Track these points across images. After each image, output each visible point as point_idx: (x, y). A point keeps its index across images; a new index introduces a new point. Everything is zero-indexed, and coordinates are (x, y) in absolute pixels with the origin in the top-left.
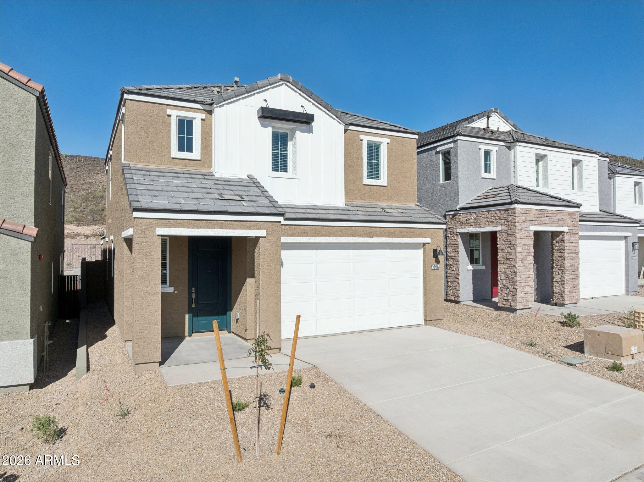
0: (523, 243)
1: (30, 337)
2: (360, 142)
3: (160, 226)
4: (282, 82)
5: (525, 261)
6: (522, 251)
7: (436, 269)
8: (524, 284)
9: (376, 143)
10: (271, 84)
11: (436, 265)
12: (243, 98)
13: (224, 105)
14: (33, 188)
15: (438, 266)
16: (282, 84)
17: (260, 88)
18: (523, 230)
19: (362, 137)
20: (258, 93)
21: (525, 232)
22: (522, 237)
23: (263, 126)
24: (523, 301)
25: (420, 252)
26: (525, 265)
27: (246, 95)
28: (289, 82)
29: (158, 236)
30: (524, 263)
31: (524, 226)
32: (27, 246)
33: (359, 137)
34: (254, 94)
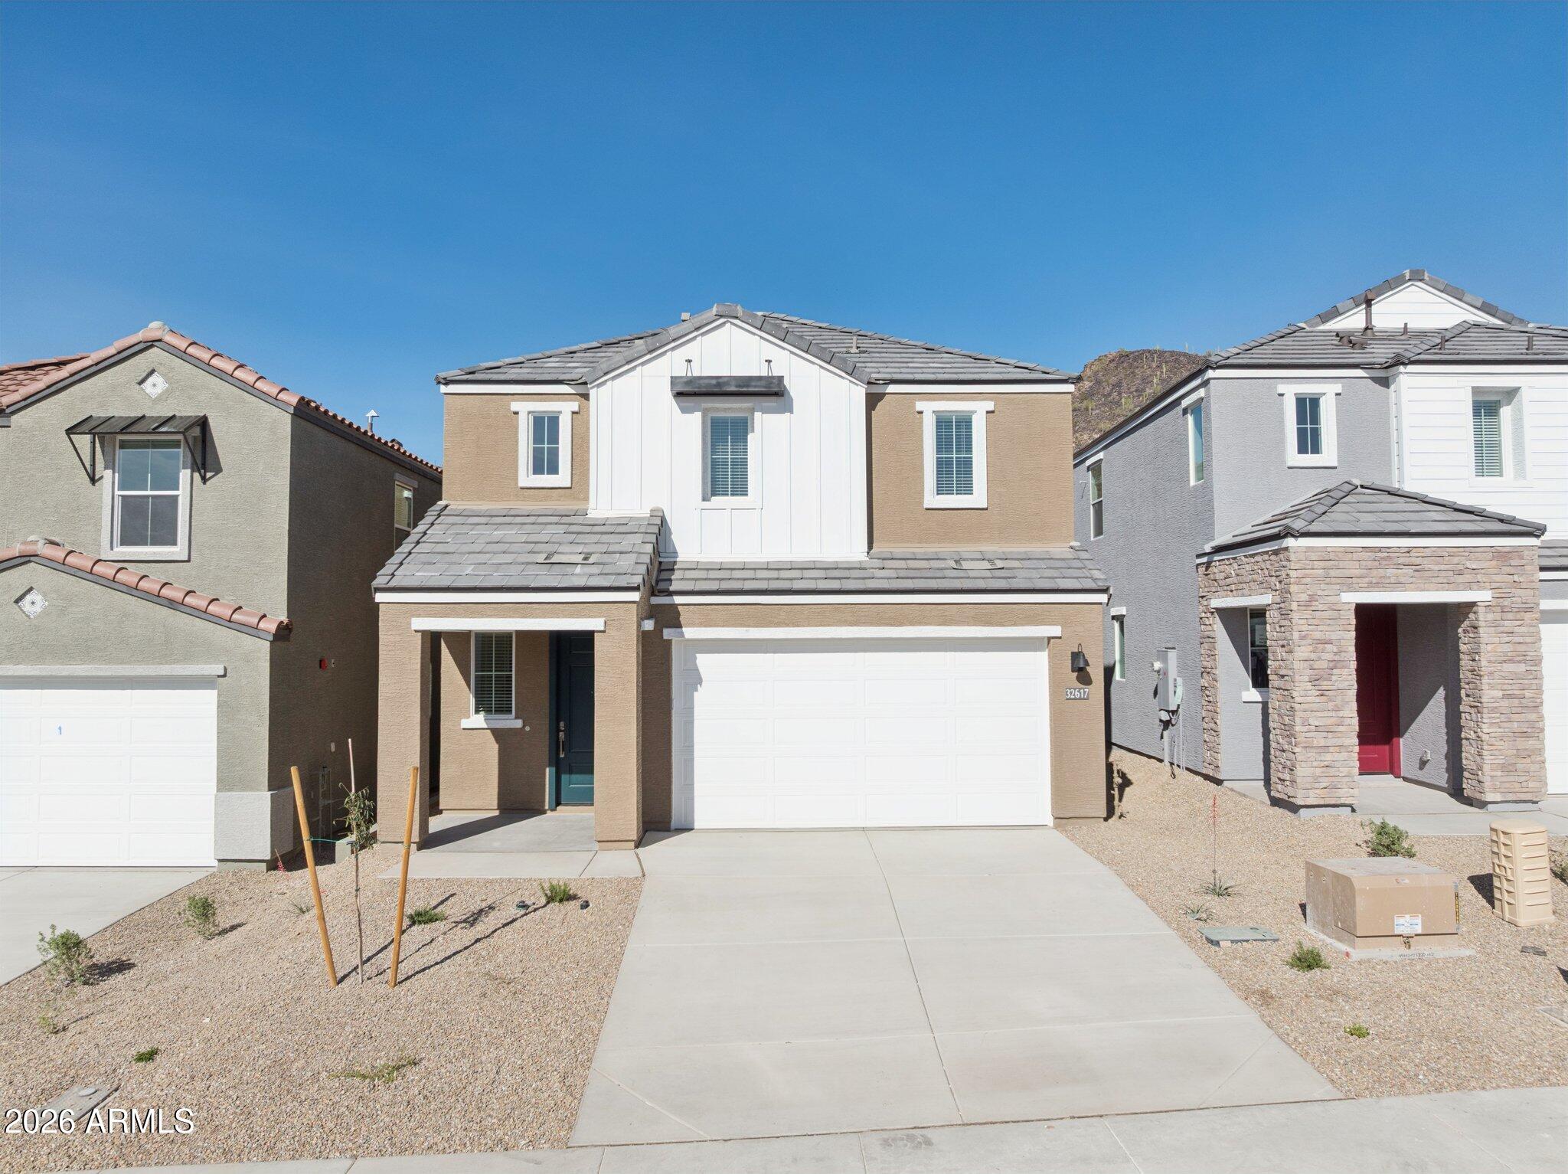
0: (1318, 635)
1: (267, 788)
2: (918, 416)
3: (419, 616)
4: (722, 320)
5: (1325, 683)
6: (1313, 656)
7: (1080, 699)
8: (1322, 743)
9: (959, 414)
10: (697, 329)
11: (1080, 689)
12: (643, 364)
13: (606, 381)
14: (285, 557)
15: (1085, 692)
16: (724, 323)
17: (674, 340)
18: (1314, 603)
19: (920, 406)
20: (673, 349)
21: (1321, 607)
22: (1311, 621)
23: (684, 411)
24: (1317, 785)
25: (1042, 658)
26: (1327, 693)
27: (649, 357)
28: (736, 318)
29: (416, 631)
30: (1320, 688)
31: (1320, 593)
33: (914, 406)
34: (666, 352)
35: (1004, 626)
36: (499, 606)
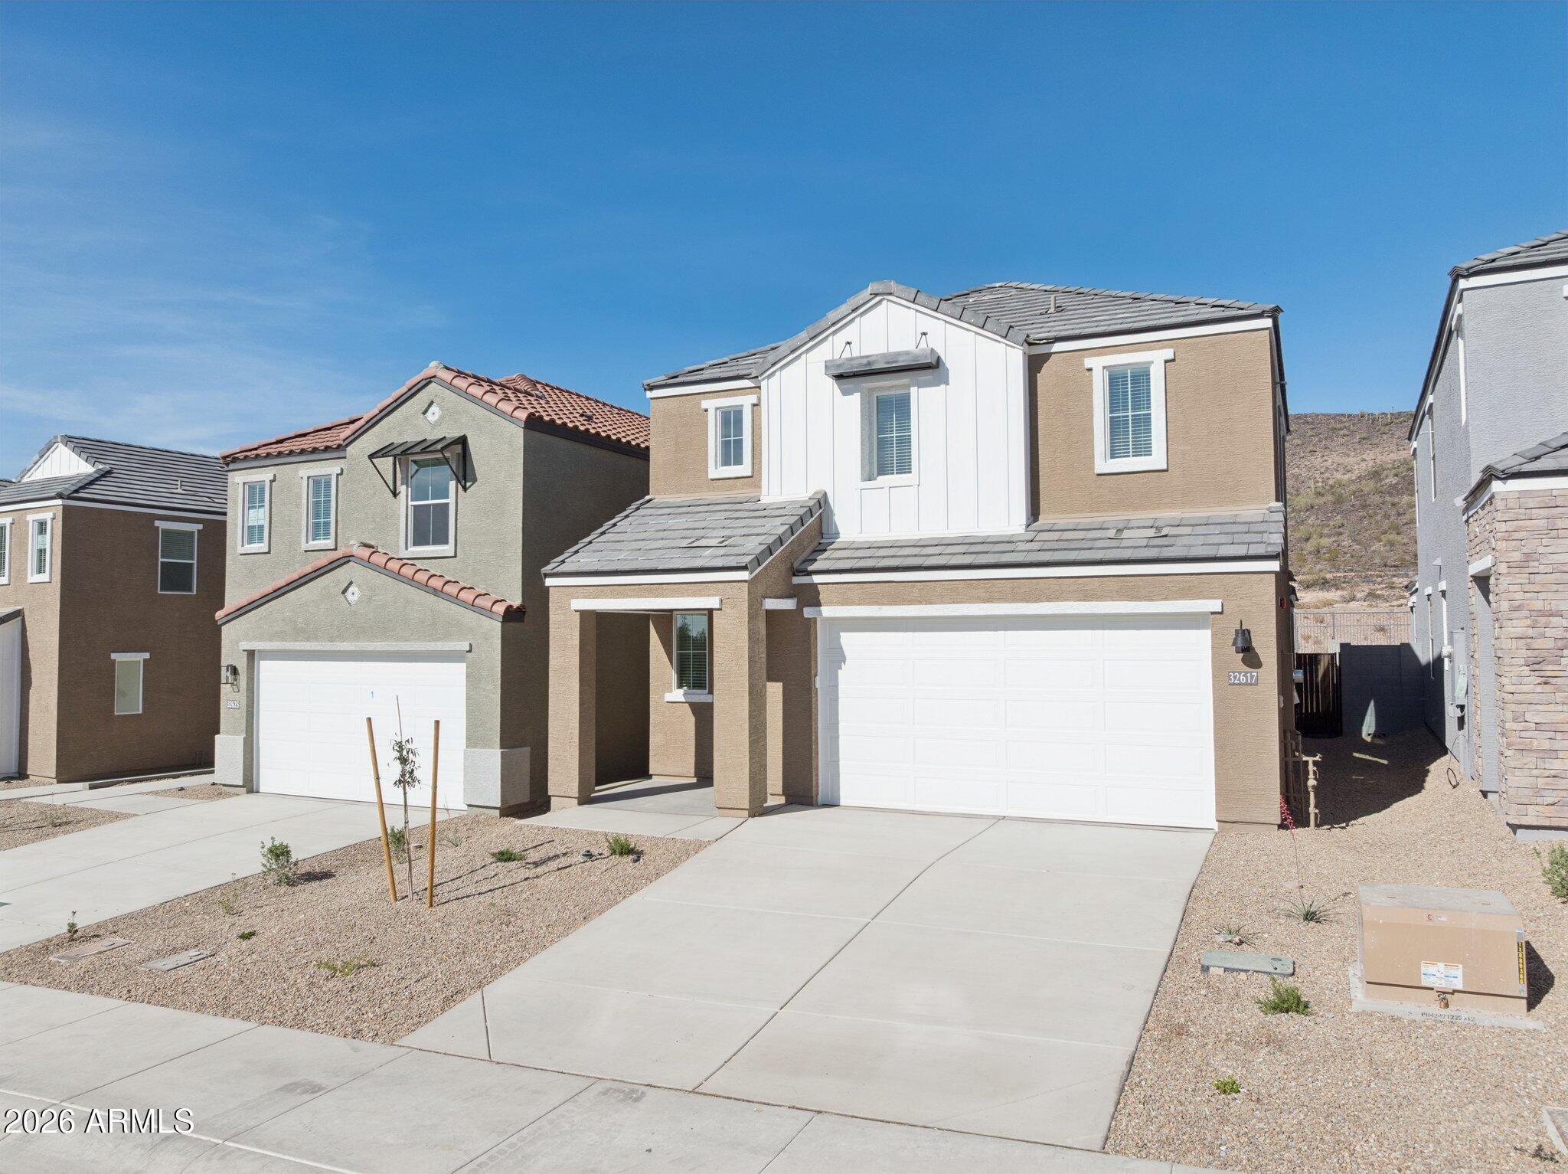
0: (1538, 605)
1: (499, 746)
2: (1088, 374)
3: (578, 597)
4: (878, 298)
5: (1550, 667)
6: (1530, 632)
7: (1246, 684)
8: (1546, 745)
9: (1133, 367)
10: (854, 310)
11: (1246, 673)
12: (808, 351)
13: (775, 372)
14: (520, 551)
15: (1252, 677)
16: (881, 301)
17: (833, 324)
18: (1532, 564)
19: (1088, 362)
20: (834, 333)
21: (1542, 569)
22: (1527, 588)
23: (845, 393)
24: (1539, 800)
25: (1204, 637)
26: (1554, 681)
27: (811, 344)
28: (891, 294)
29: (576, 611)
30: (1542, 674)
31: (1541, 550)
32: (496, 626)
33: (1083, 364)
34: (827, 336)
35: (1152, 600)
36: (637, 587)
